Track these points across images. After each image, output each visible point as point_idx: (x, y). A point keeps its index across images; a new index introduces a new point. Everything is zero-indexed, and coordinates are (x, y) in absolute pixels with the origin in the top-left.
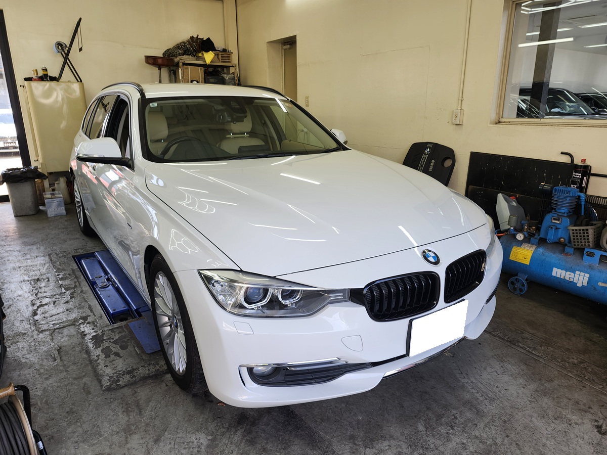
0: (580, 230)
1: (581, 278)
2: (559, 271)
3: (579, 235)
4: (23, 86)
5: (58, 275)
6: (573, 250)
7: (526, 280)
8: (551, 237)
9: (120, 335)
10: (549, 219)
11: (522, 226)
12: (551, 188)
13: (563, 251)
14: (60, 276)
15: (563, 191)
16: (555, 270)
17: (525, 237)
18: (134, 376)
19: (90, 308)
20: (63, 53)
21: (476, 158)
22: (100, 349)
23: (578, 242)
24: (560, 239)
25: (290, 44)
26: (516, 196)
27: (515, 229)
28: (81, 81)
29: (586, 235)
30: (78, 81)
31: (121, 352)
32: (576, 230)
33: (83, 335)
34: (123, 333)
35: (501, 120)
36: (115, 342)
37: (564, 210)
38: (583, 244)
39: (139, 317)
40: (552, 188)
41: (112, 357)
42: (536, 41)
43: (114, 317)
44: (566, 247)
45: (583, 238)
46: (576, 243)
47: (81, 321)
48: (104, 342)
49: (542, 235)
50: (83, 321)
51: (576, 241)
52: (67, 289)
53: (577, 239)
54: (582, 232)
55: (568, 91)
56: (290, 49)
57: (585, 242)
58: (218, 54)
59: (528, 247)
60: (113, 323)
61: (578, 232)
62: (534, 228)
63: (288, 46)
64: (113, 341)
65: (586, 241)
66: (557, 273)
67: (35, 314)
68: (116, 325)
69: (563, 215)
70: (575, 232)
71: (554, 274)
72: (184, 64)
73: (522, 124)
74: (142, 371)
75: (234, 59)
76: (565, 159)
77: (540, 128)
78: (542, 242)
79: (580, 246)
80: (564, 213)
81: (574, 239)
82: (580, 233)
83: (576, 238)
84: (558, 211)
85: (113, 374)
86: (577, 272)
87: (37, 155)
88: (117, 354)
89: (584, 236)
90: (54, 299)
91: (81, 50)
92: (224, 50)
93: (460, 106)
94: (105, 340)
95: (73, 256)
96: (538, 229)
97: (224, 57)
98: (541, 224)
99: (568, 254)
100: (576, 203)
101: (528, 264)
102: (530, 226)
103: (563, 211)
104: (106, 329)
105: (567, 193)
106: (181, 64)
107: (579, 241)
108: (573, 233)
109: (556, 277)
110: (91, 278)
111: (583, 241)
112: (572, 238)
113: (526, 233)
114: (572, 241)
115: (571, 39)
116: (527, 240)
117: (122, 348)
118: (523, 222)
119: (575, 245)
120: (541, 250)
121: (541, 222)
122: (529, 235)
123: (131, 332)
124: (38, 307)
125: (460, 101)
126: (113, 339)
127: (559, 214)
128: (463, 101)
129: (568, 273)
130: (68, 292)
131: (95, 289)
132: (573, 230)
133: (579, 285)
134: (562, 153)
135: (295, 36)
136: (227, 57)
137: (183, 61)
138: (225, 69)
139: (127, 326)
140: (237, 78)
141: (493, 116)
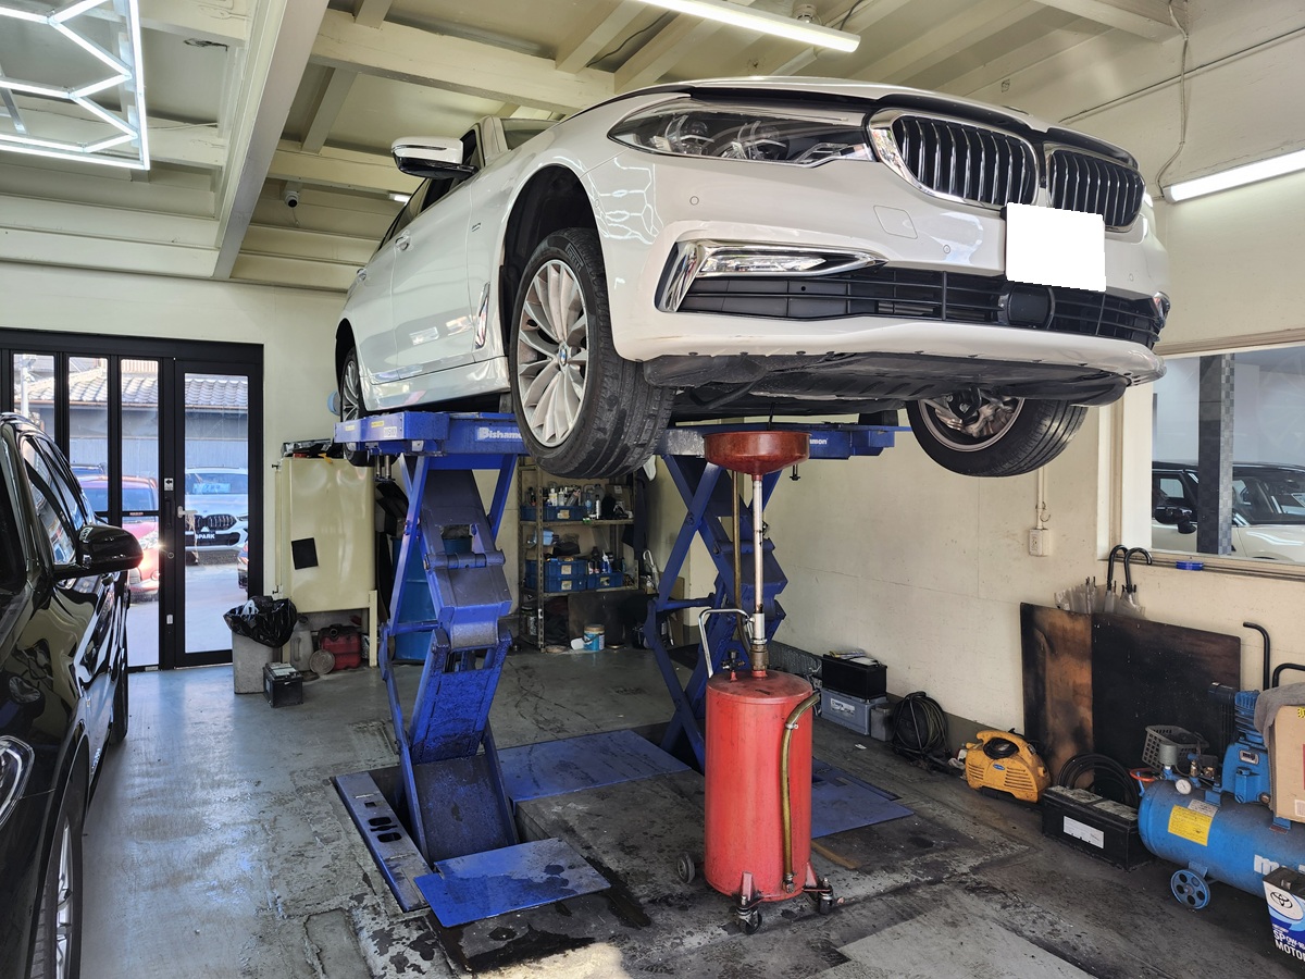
2: (1266, 863)
4: (277, 466)
5: (308, 813)
7: (1206, 879)
8: (1242, 790)
9: (420, 932)
10: (1235, 754)
11: (1187, 764)
13: (1269, 822)
14: (312, 816)
16: (1258, 860)
17: (1194, 789)
19: (366, 878)
22: (387, 957)
24: (1261, 796)
31: (425, 965)
33: (357, 929)
34: (425, 931)
36: (414, 946)
41: (409, 972)
47: (353, 903)
48: (394, 943)
49: (1227, 787)
50: (356, 904)
52: (325, 841)
59: (1201, 808)
62: (1209, 769)
64: (408, 942)
66: (1263, 866)
68: (412, 915)
69: (1260, 747)
71: (1257, 868)
78: (1227, 800)
80: (1262, 745)
84: (1249, 737)
87: (278, 583)
88: (417, 968)
94: (394, 940)
95: (330, 779)
96: (1219, 771)
98: (1222, 763)
99: (1280, 829)
102: (1202, 766)
103: (1260, 740)
104: (395, 920)
113: (1195, 780)
116: (1197, 793)
117: (427, 956)
118: (1187, 757)
120: (1227, 817)
121: (1221, 759)
122: (1201, 784)
123: (437, 926)
126: (408, 939)
127: (1253, 745)
130: (327, 847)
134: (1247, 624)
139: (431, 917)
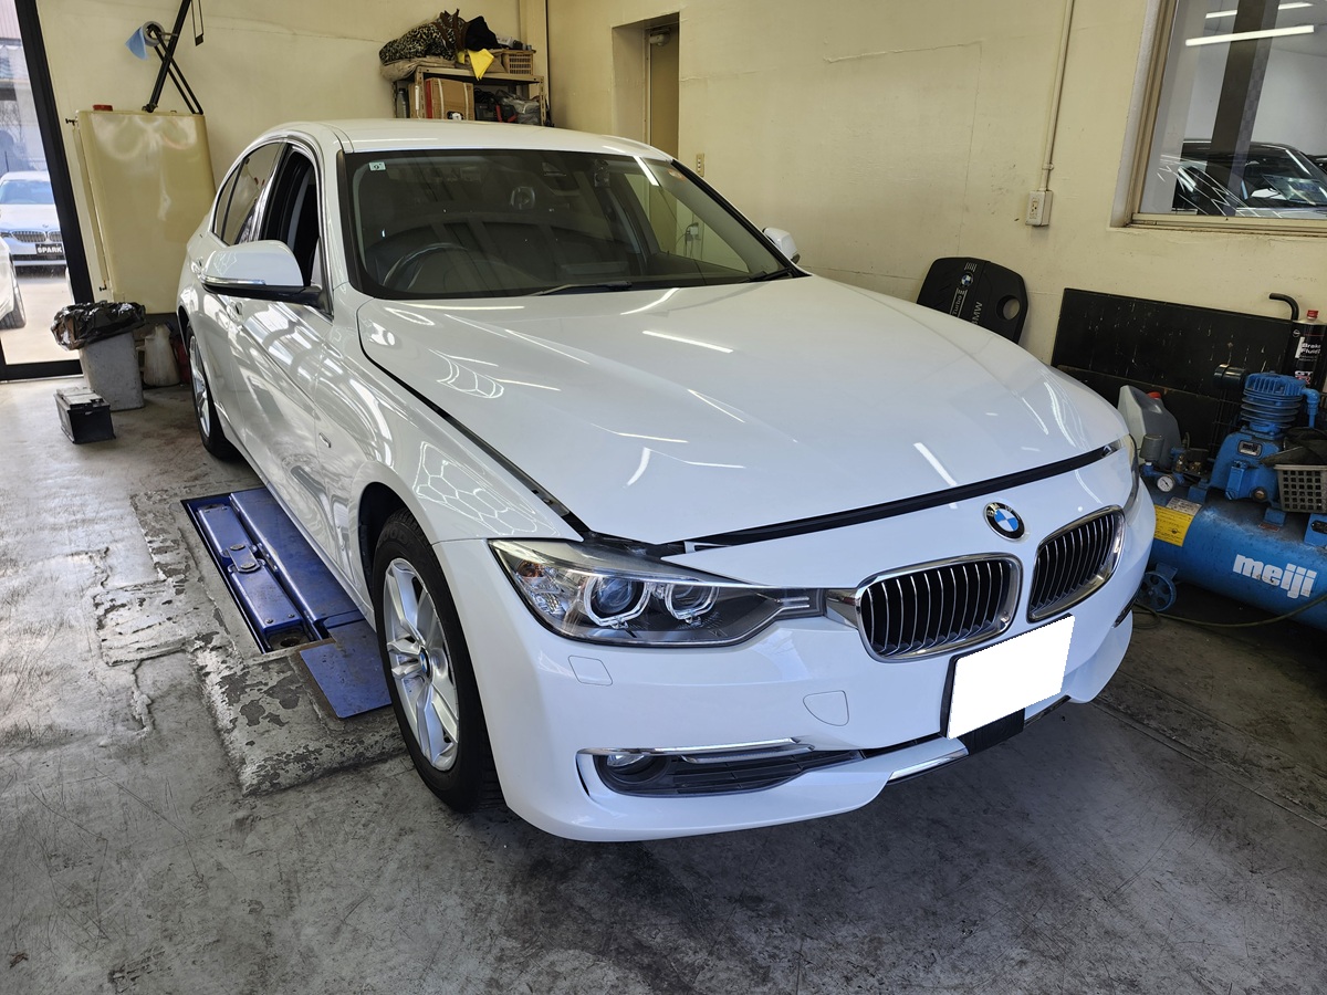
0: (1301, 473)
1: (1298, 579)
2: (1250, 562)
3: (1298, 483)
4: (73, 122)
5: (150, 542)
6: (1283, 516)
7: (1174, 580)
8: (1236, 484)
9: (282, 676)
10: (1234, 447)
11: (1173, 458)
12: (1241, 376)
13: (1260, 520)
14: (155, 545)
15: (1268, 385)
16: (1240, 559)
17: (1177, 485)
18: (310, 767)
19: (218, 616)
20: (160, 46)
21: (1076, 302)
22: (238, 707)
23: (1295, 500)
24: (1255, 491)
25: (664, 34)
26: (1161, 392)
27: (1156, 467)
28: (201, 112)
29: (1314, 484)
30: (193, 112)
31: (282, 713)
32: (1293, 472)
33: (202, 674)
34: (289, 673)
35: (1136, 217)
36: (271, 693)
37: (1268, 427)
38: (1307, 504)
39: (323, 638)
40: (1243, 377)
41: (264, 723)
42: (1228, 33)
43: (268, 638)
44: (1268, 510)
45: (1306, 491)
46: (1291, 502)
47: (199, 644)
48: (248, 690)
49: (1215, 481)
50: (203, 644)
51: (1291, 497)
52: (169, 573)
53: (1294, 493)
54: (1305, 477)
55: (1294, 152)
56: (664, 43)
57: (1311, 500)
58: (503, 55)
59: (1182, 506)
60: (267, 651)
61: (1297, 477)
62: (1197, 464)
63: (661, 38)
64: (265, 688)
65: (1314, 498)
66: (1244, 565)
67: (101, 626)
68: (273, 655)
69: (1266, 437)
70: (1290, 477)
71: (1237, 569)
72: (427, 76)
73: (1184, 227)
74: (328, 757)
75: (540, 66)
76: (1279, 311)
77: (1223, 237)
78: (1215, 496)
79: (1298, 510)
80: (1268, 433)
81: (1286, 493)
82: (1301, 480)
83: (1291, 490)
84: (1255, 428)
85: (265, 760)
86: (1291, 567)
87: (105, 278)
88: (275, 719)
89: (1310, 487)
90: (141, 594)
91: (199, 40)
92: (517, 45)
93: (1043, 184)
94: (249, 686)
95: (182, 501)
96: (1208, 468)
97: (515, 60)
98: (1215, 458)
99: (1270, 526)
100: (1296, 412)
101: (1181, 544)
102: (1188, 461)
103: (1266, 430)
104: (251, 662)
105: (1279, 389)
106: (419, 76)
107: (1298, 497)
108: (1286, 480)
109: (1240, 576)
110: (221, 551)
111: (1307, 497)
112: (1282, 489)
113: (1179, 476)
114: (1282, 498)
115: (1309, 29)
116: (1180, 492)
117: (285, 704)
118: (1174, 450)
119: (1287, 506)
120: (1210, 515)
121: (1214, 452)
122: (1186, 479)
123: (304, 669)
124: (107, 611)
125: (1045, 172)
126: (266, 684)
127: (1257, 435)
128: (1052, 173)
129: (1269, 568)
130: (170, 580)
131: (228, 575)
132: (1285, 472)
133: (1293, 594)
134: (1273, 297)
135: (676, 16)
136: (523, 60)
137: (424, 70)
138: (518, 87)
139: (297, 657)
140: (543, 110)
141: (1120, 209)
